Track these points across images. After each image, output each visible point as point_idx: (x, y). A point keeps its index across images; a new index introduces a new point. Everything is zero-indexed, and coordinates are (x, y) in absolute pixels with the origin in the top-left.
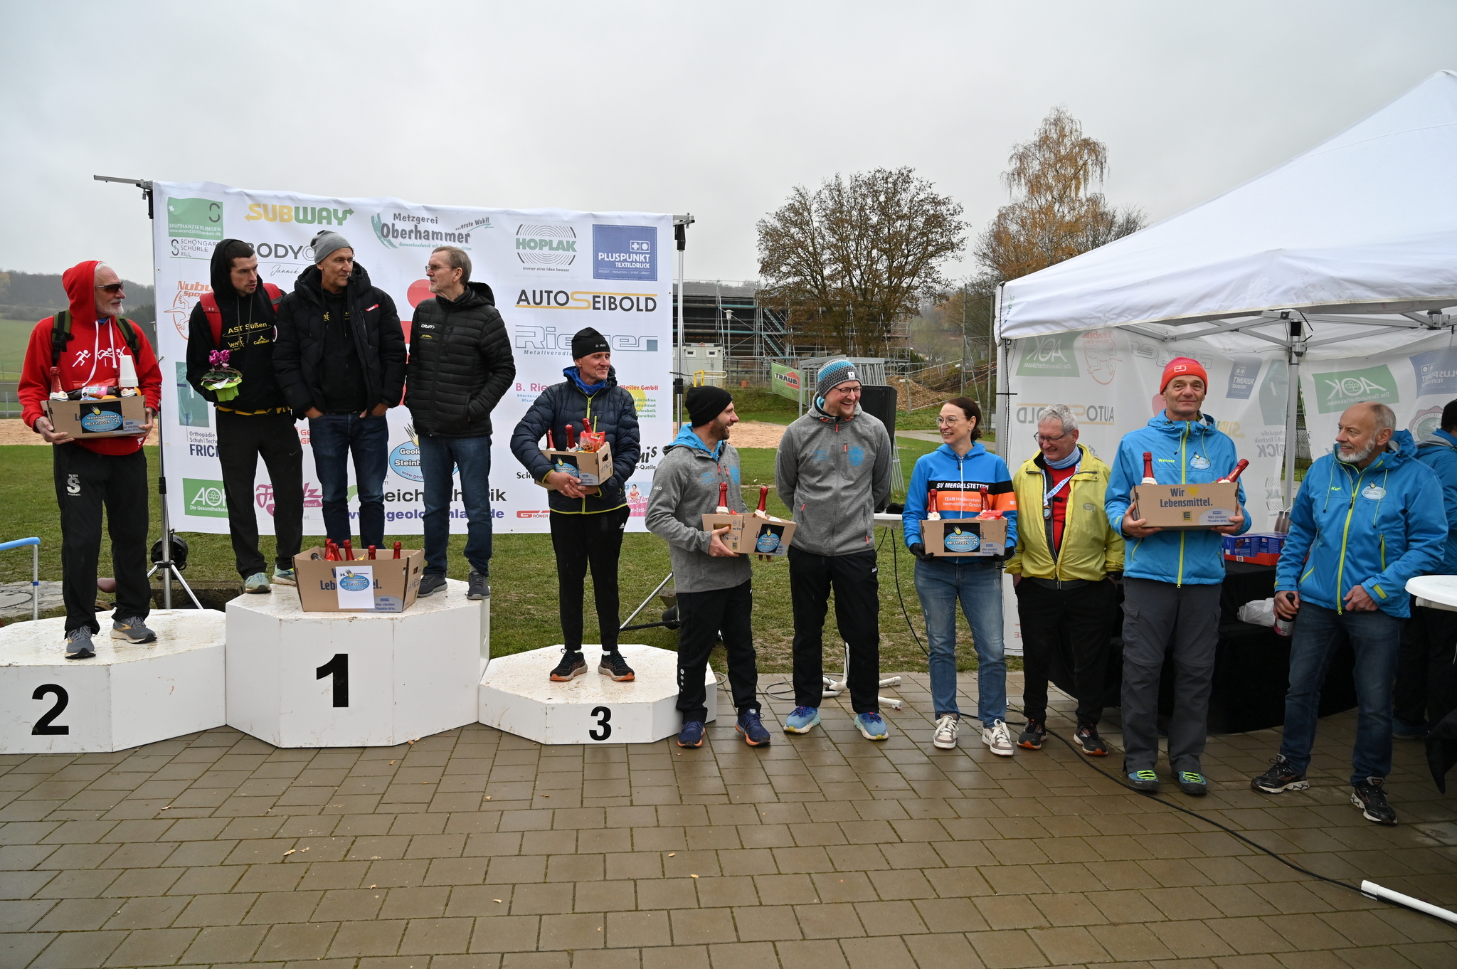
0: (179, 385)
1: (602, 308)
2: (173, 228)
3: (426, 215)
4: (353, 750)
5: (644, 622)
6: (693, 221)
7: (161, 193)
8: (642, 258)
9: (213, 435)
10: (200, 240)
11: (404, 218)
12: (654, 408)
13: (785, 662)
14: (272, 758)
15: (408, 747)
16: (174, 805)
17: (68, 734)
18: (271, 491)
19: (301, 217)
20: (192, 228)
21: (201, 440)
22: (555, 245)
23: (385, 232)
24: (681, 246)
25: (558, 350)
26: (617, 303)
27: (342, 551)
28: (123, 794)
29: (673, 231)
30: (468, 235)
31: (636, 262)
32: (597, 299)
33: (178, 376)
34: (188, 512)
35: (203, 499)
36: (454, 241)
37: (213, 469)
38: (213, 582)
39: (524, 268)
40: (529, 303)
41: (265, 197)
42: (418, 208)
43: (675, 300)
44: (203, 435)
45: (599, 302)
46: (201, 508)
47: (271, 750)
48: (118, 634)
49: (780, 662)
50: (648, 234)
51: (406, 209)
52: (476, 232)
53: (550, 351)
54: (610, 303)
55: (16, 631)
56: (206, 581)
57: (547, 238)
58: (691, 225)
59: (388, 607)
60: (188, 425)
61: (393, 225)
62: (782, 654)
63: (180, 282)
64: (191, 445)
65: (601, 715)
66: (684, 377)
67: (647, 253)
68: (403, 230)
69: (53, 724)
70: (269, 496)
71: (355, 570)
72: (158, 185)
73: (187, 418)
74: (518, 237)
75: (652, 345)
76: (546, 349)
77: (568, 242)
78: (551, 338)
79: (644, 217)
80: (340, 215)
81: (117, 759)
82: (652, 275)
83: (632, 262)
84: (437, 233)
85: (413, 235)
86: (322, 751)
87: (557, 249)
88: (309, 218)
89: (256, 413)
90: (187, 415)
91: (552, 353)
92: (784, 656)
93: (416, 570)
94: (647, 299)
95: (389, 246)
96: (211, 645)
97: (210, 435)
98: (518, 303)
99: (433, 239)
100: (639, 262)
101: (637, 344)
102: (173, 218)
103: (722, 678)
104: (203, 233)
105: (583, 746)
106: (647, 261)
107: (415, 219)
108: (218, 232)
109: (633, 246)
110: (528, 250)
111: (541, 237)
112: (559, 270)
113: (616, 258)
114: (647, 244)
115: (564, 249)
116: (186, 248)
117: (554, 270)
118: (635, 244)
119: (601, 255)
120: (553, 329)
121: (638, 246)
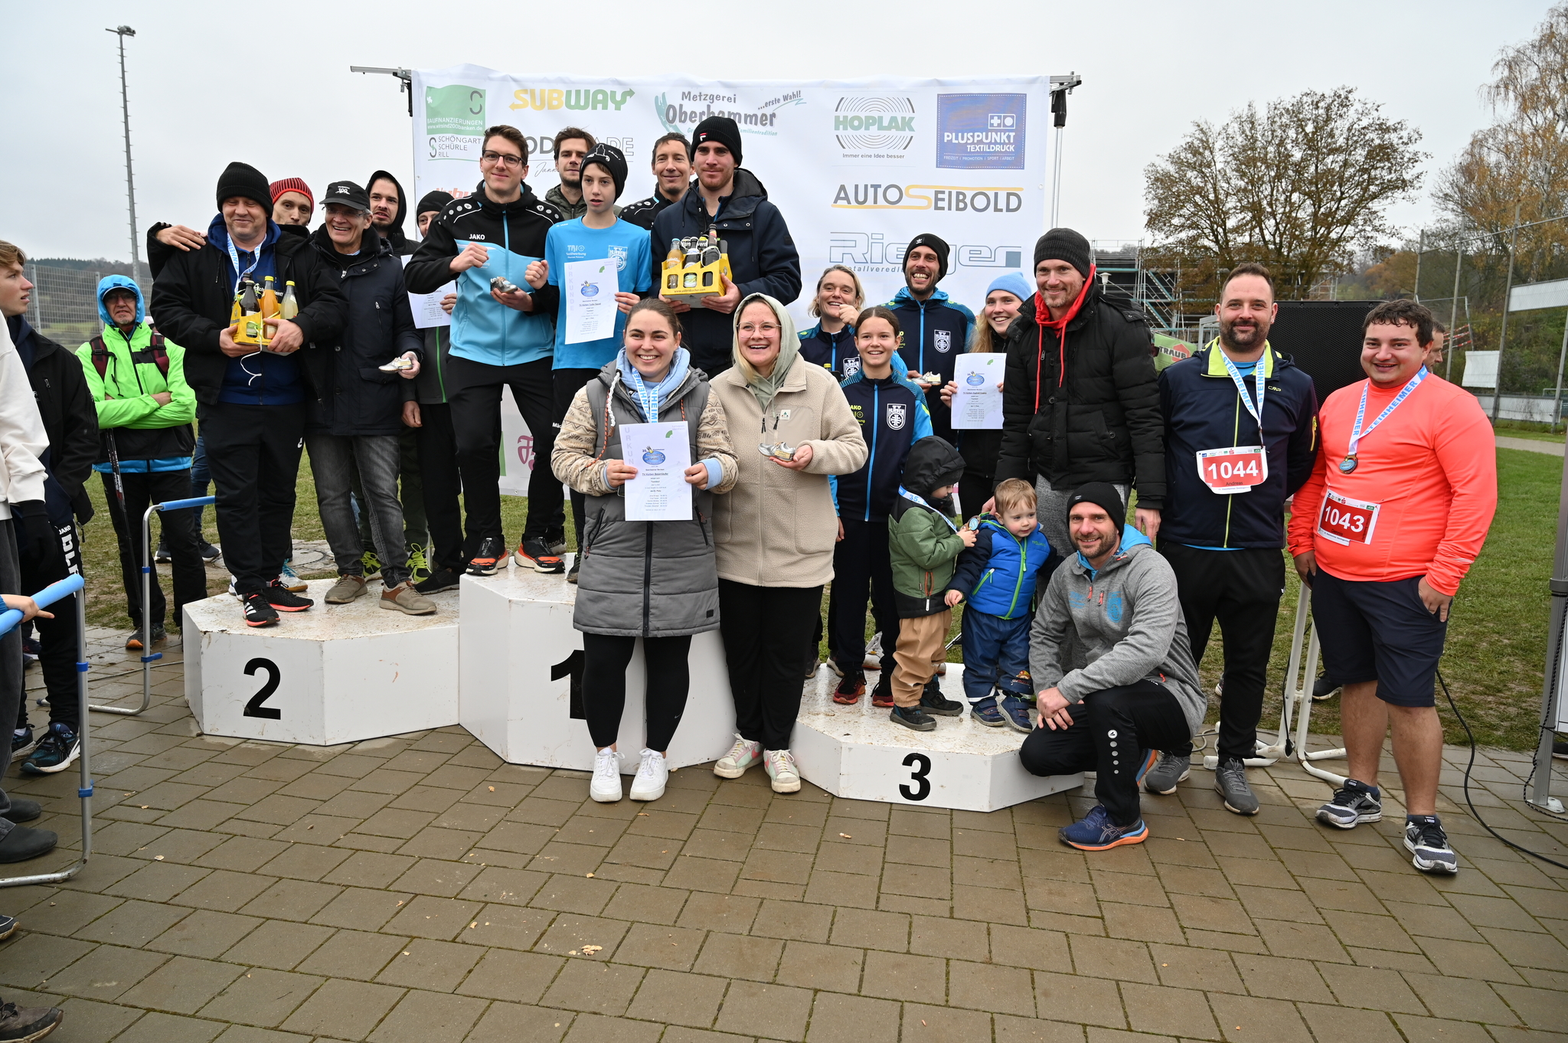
1: (946, 208)
2: (431, 124)
3: (723, 92)
6: (1079, 84)
7: (420, 83)
8: (1004, 137)
10: (459, 137)
11: (695, 97)
14: (495, 776)
17: (279, 718)
18: (531, 443)
19: (573, 102)
20: (451, 122)
22: (885, 123)
23: (671, 116)
24: (1060, 122)
25: (886, 265)
26: (968, 201)
28: (314, 805)
29: (1049, 100)
30: (773, 115)
31: (996, 143)
32: (940, 196)
36: (756, 124)
39: (845, 156)
40: (849, 203)
41: (533, 81)
42: (711, 85)
45: (943, 200)
50: (1014, 103)
51: (698, 86)
52: (783, 111)
53: (875, 266)
54: (958, 201)
57: (876, 114)
58: (1075, 89)
61: (681, 106)
65: (917, 766)
67: (1012, 131)
68: (692, 112)
69: (267, 704)
72: (418, 74)
74: (837, 114)
75: (1014, 259)
76: (869, 264)
77: (903, 118)
78: (877, 251)
79: (1009, 81)
80: (618, 98)
81: (328, 755)
82: (1016, 160)
83: (990, 143)
84: (735, 115)
86: (557, 773)
87: (889, 128)
88: (582, 103)
91: (877, 270)
94: (1009, 195)
96: (442, 626)
98: (835, 202)
100: (1000, 144)
101: (993, 257)
102: (432, 112)
104: (463, 128)
105: (889, 805)
106: (1012, 141)
107: (708, 98)
108: (480, 126)
109: (992, 121)
110: (850, 132)
111: (868, 114)
112: (891, 156)
113: (968, 139)
114: (1012, 117)
115: (898, 129)
116: (444, 147)
117: (883, 156)
118: (996, 118)
119: (948, 136)
120: (881, 237)
121: (999, 121)
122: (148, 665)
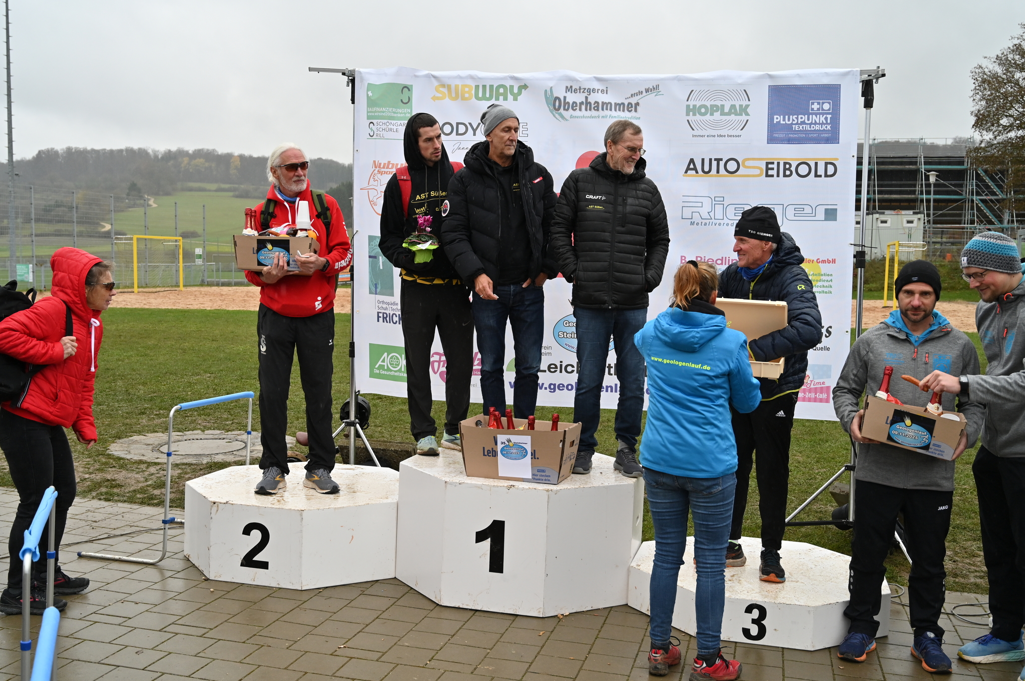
0: (370, 257)
1: (775, 175)
2: (372, 112)
3: (596, 85)
4: (506, 616)
5: (812, 519)
6: (883, 75)
7: (362, 79)
8: (822, 119)
9: (397, 304)
10: (393, 122)
11: (575, 90)
12: (830, 283)
13: (979, 581)
14: (432, 614)
15: (558, 620)
16: (348, 645)
17: (267, 568)
18: (444, 358)
19: (480, 95)
20: (387, 111)
21: (386, 309)
22: (726, 110)
23: (557, 105)
24: (868, 104)
25: (726, 221)
26: (793, 169)
27: (504, 420)
28: (309, 629)
29: (859, 87)
30: (637, 104)
31: (816, 123)
32: (770, 166)
33: (369, 248)
34: (372, 375)
35: (385, 364)
36: (623, 111)
37: (395, 336)
38: (390, 442)
39: (693, 136)
40: (697, 172)
41: (449, 78)
42: (588, 80)
43: (860, 163)
44: (388, 304)
45: (773, 169)
46: (383, 372)
47: (432, 606)
48: (310, 484)
49: (972, 580)
50: (831, 92)
51: (577, 81)
52: (646, 101)
53: (718, 222)
54: (785, 170)
55: (233, 474)
56: (385, 441)
57: (719, 103)
58: (881, 80)
59: (544, 478)
60: (376, 294)
61: (565, 98)
62: (976, 571)
63: (374, 162)
64: (378, 313)
65: (756, 614)
66: (867, 250)
67: (829, 114)
68: (574, 102)
69: (258, 558)
70: (442, 363)
71: (515, 439)
72: (360, 73)
73: (376, 288)
74: (688, 103)
75: (831, 214)
76: (713, 220)
77: (741, 106)
78: (719, 208)
79: (827, 74)
80: (516, 90)
81: (305, 597)
82: (832, 138)
83: (811, 124)
84: (607, 104)
85: (583, 107)
86: (477, 613)
87: (729, 114)
88: (488, 95)
89: (435, 282)
90: (376, 284)
91: (720, 224)
92: (978, 574)
93: (572, 443)
94: (826, 164)
95: (560, 119)
96: (385, 501)
97: (394, 304)
98: (686, 172)
99: (603, 110)
100: (819, 124)
101: (814, 213)
102: (371, 103)
103: (899, 591)
104: (395, 115)
105: (734, 644)
106: (829, 122)
107: (586, 91)
108: (409, 113)
109: (813, 106)
110: (698, 117)
111: (713, 103)
112: (731, 136)
113: (793, 120)
114: (829, 103)
115: (736, 115)
116: (381, 130)
117: (724, 136)
118: (816, 104)
119: (777, 118)
120: (722, 199)
121: (818, 106)
122: (167, 526)
